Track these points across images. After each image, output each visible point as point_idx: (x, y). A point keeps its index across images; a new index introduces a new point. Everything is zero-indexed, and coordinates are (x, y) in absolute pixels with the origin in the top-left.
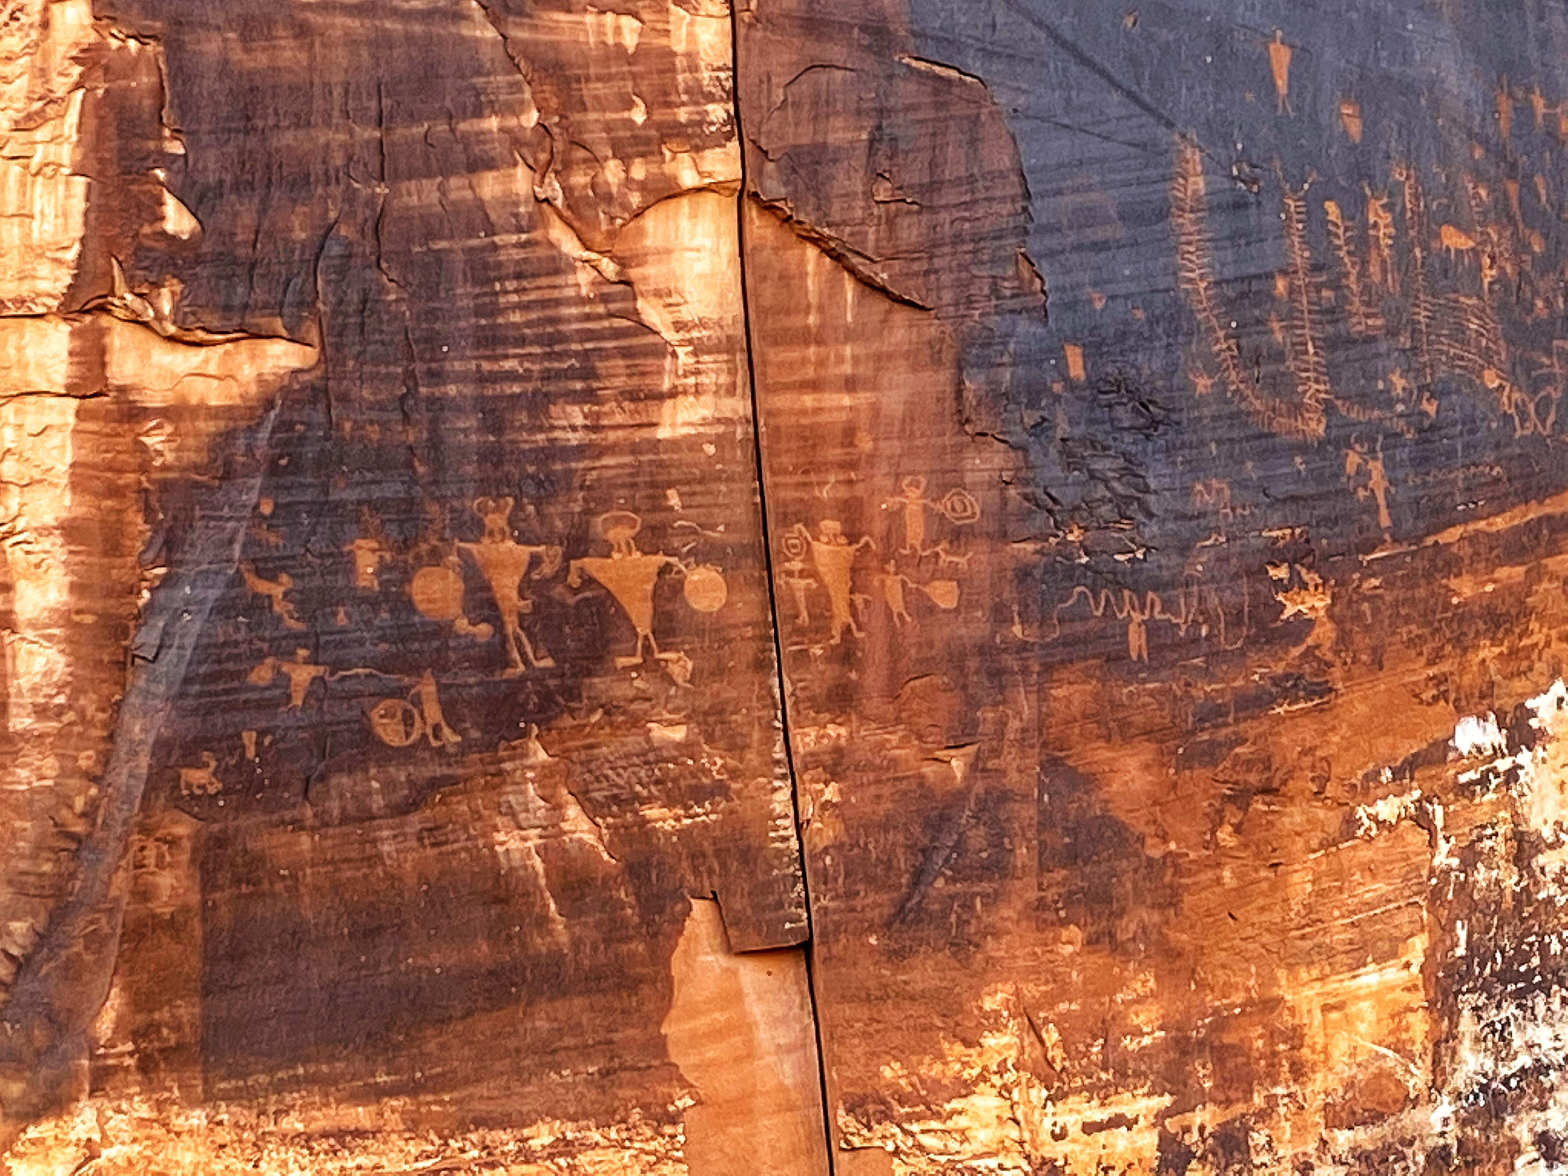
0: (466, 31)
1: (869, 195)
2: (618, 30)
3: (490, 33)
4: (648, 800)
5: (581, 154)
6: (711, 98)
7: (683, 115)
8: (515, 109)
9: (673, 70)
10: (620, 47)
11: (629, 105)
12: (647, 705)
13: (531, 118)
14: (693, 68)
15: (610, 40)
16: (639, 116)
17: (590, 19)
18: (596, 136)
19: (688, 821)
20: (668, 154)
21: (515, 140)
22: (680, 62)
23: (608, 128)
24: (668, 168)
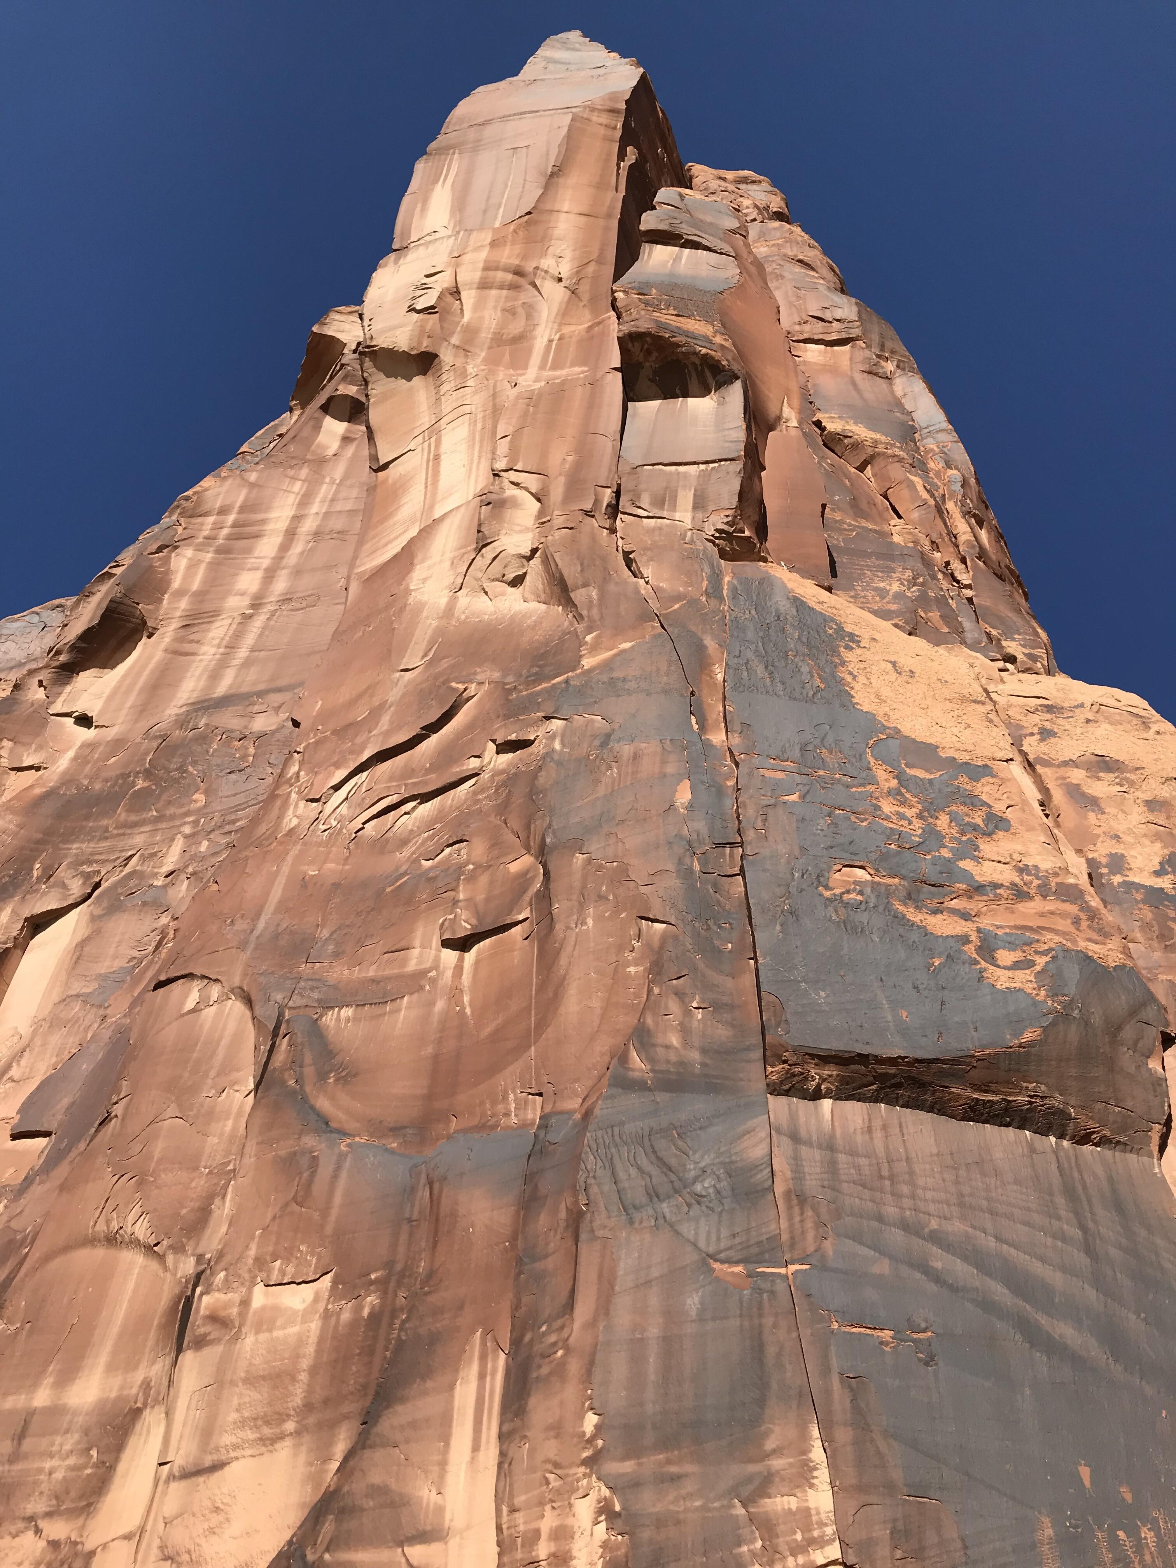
0: (734, 1512)
1: (892, 1557)
2: (789, 1503)
3: (743, 1511)
5: (778, 1556)
6: (826, 1525)
7: (816, 1534)
8: (753, 1541)
9: (810, 1516)
10: (790, 1509)
11: (795, 1533)
13: (759, 1544)
14: (818, 1513)
15: (786, 1507)
16: (799, 1536)
17: (778, 1499)
18: (783, 1548)
20: (811, 1551)
21: (753, 1554)
22: (813, 1512)
23: (788, 1543)
24: (812, 1557)
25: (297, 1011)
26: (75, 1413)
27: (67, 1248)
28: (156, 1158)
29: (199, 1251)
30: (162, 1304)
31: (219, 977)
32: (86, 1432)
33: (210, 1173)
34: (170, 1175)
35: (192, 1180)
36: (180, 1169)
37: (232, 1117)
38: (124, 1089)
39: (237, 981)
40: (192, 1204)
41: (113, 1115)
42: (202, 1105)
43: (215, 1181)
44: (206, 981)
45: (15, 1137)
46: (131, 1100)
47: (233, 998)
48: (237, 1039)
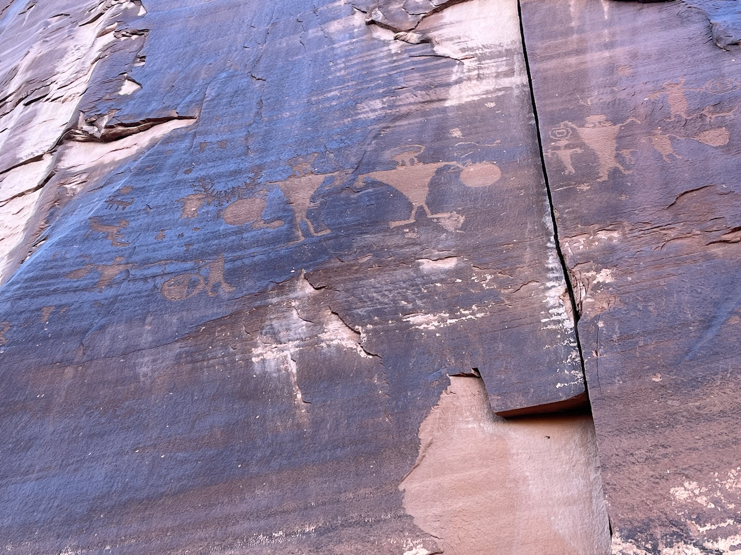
4: (414, 311)
12: (418, 248)
19: (454, 321)
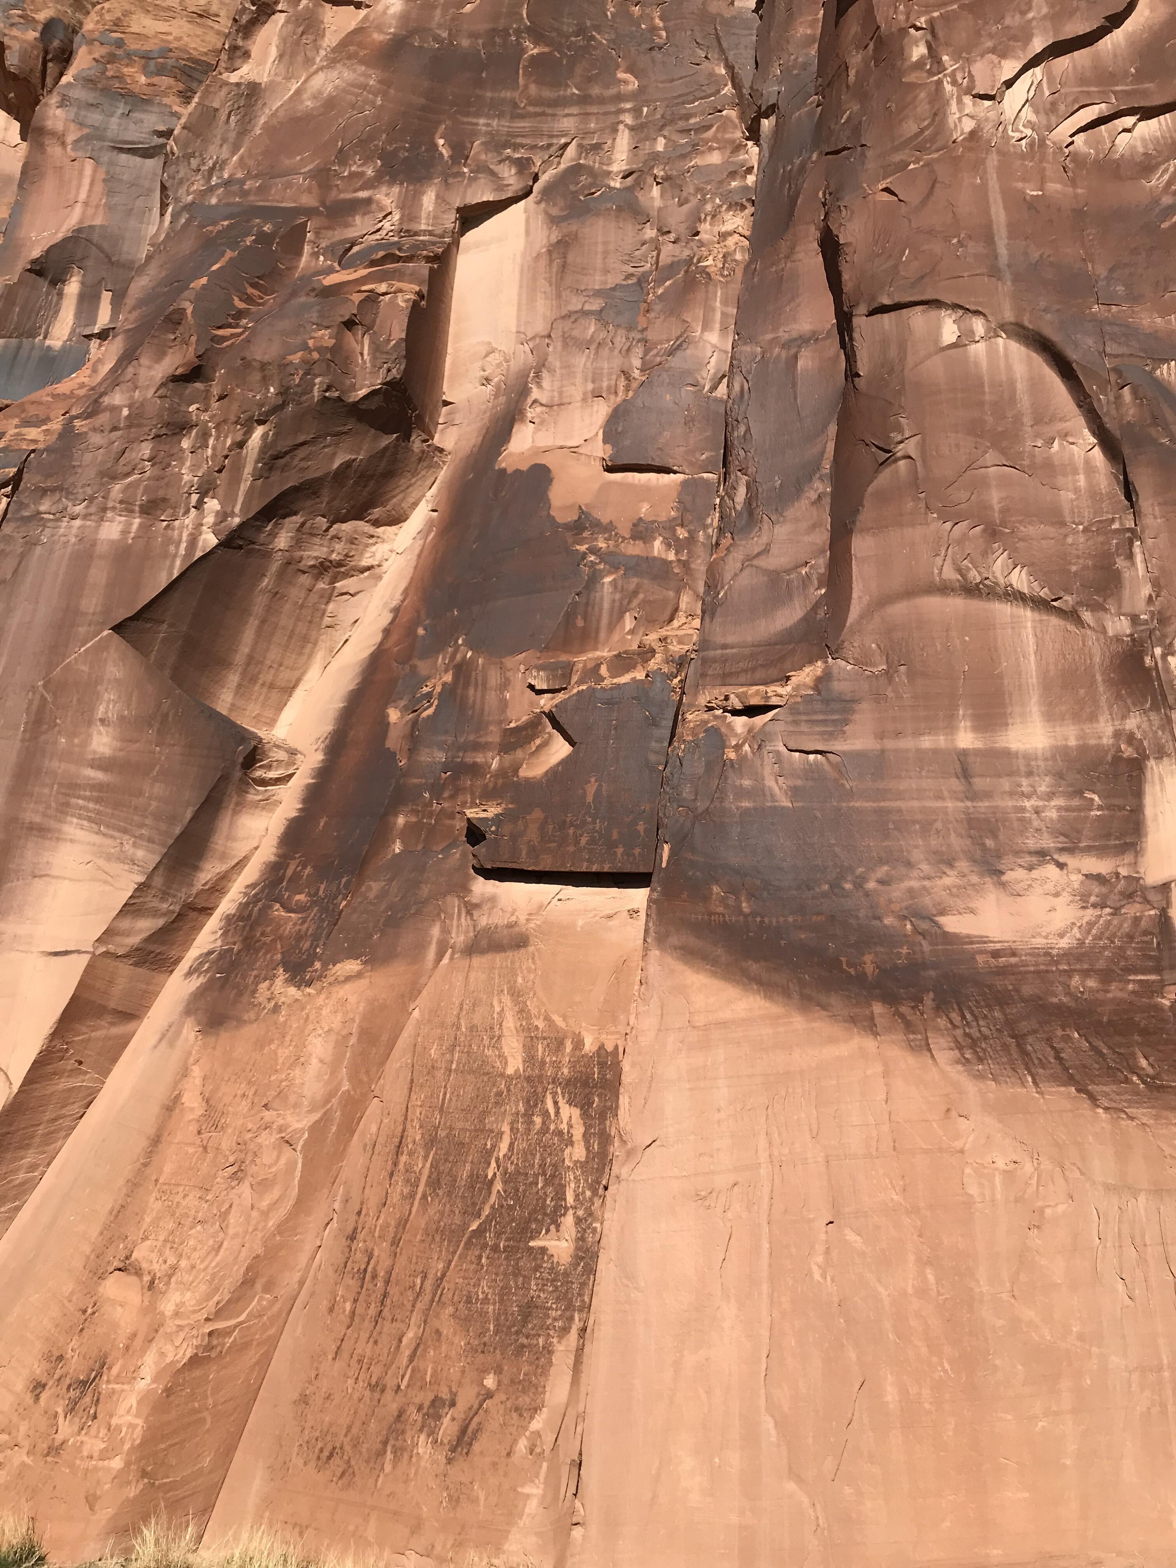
25: (1119, 359)
26: (1028, 757)
27: (909, 593)
28: (997, 507)
29: (1126, 608)
30: (1097, 659)
31: (980, 309)
32: (1059, 776)
33: (1085, 530)
34: (1031, 528)
35: (1066, 536)
36: (1042, 523)
37: (1081, 471)
38: (906, 427)
39: (1009, 315)
40: (1081, 561)
41: (899, 455)
42: (1033, 456)
43: (1101, 539)
44: (961, 312)
45: (610, 469)
46: (924, 440)
47: (1004, 335)
48: (1036, 384)
